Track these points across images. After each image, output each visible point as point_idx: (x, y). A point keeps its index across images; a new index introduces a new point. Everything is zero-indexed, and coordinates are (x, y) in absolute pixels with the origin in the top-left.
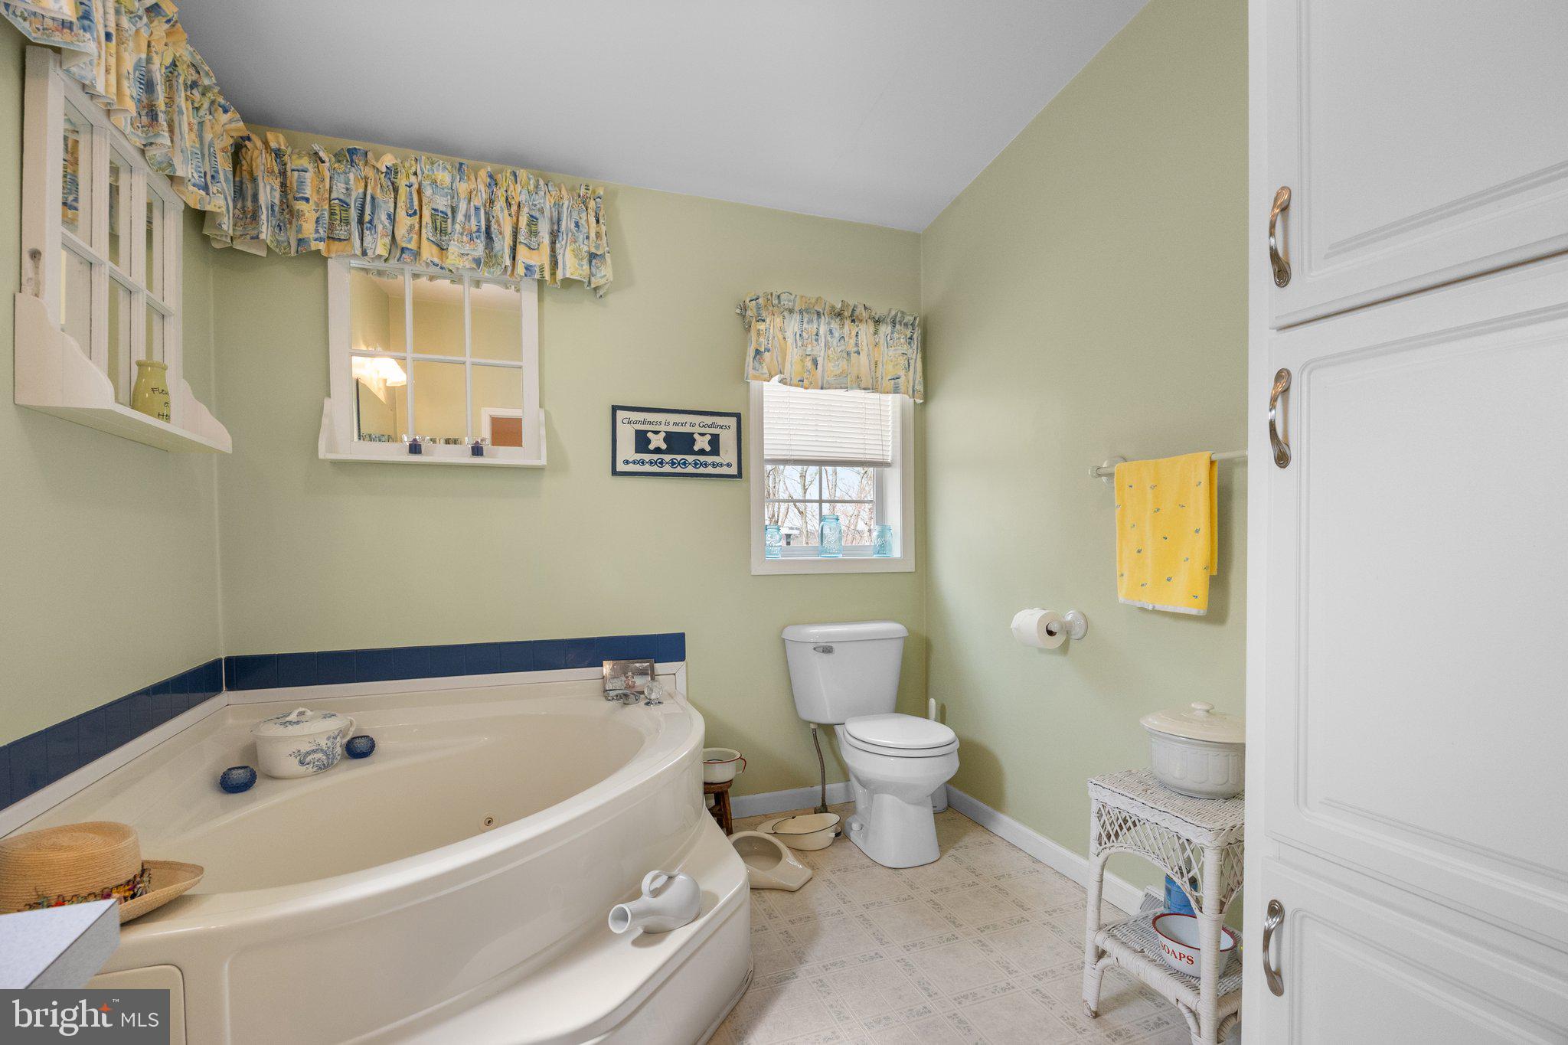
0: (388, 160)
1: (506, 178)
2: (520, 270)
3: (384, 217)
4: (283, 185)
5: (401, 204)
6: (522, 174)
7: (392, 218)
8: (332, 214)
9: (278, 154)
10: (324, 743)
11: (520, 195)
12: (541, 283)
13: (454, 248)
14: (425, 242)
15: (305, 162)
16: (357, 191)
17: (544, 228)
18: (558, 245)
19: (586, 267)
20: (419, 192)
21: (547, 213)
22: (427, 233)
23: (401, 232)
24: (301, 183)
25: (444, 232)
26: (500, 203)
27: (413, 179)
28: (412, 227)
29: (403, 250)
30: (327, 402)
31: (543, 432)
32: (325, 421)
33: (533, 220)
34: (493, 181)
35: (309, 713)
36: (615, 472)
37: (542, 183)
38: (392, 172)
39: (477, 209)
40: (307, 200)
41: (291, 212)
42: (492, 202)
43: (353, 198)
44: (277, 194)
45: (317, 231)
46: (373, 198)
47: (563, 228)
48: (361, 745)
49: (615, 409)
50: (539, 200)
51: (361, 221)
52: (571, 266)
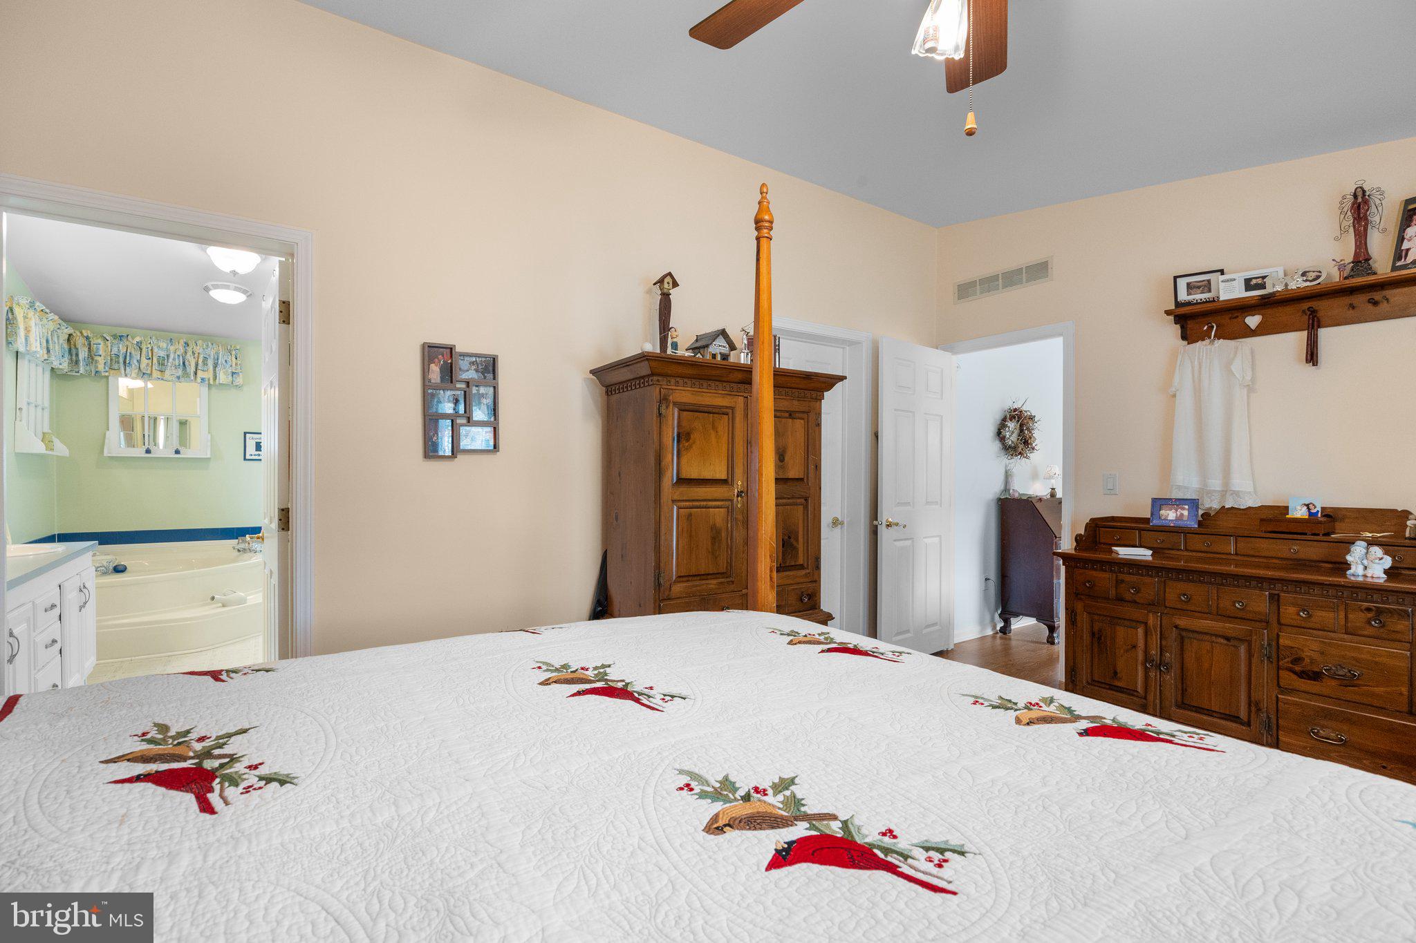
0: (138, 339)
1: (192, 344)
2: (199, 380)
3: (135, 362)
4: (89, 348)
5: (143, 355)
6: (200, 342)
7: (139, 362)
8: (111, 360)
9: (87, 338)
10: (105, 564)
11: (198, 349)
12: (209, 385)
13: (168, 373)
14: (154, 371)
15: (99, 341)
16: (123, 350)
17: (210, 363)
18: (217, 369)
19: (230, 378)
20: (152, 350)
21: (212, 357)
22: (156, 366)
23: (143, 366)
24: (98, 349)
25: (163, 364)
26: (190, 353)
27: (149, 346)
28: (148, 364)
29: (144, 374)
30: (108, 433)
31: (209, 444)
32: (106, 441)
33: (205, 359)
34: (187, 344)
35: (98, 554)
36: (245, 459)
37: (210, 344)
38: (139, 344)
39: (178, 356)
40: (100, 356)
41: (93, 359)
42: (186, 353)
43: (122, 352)
44: (87, 354)
45: (105, 368)
46: (130, 353)
47: (219, 363)
48: (121, 568)
49: (245, 433)
50: (208, 351)
51: (125, 362)
52: (223, 378)
